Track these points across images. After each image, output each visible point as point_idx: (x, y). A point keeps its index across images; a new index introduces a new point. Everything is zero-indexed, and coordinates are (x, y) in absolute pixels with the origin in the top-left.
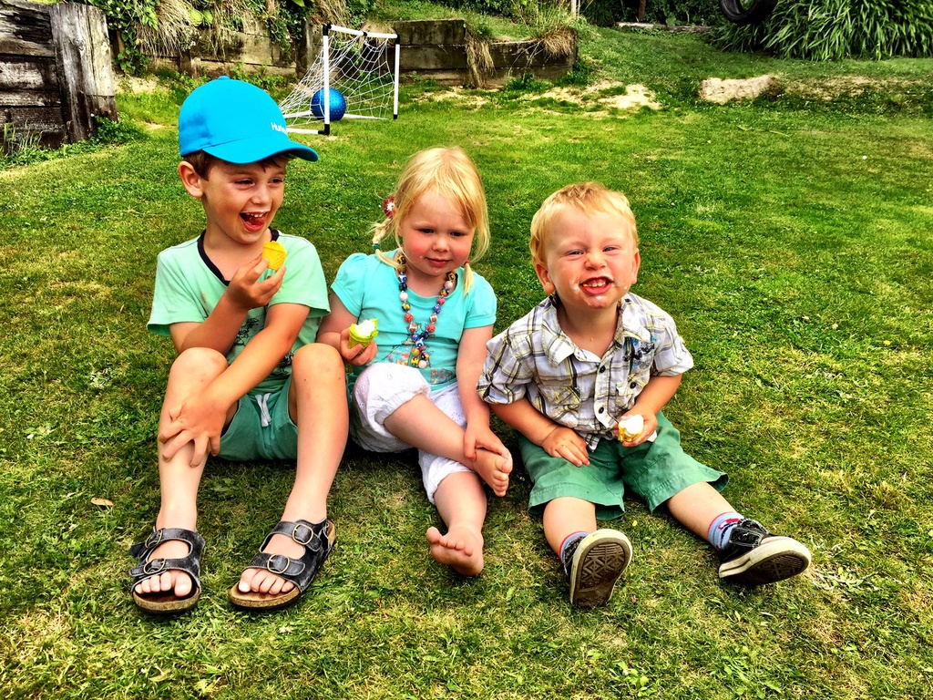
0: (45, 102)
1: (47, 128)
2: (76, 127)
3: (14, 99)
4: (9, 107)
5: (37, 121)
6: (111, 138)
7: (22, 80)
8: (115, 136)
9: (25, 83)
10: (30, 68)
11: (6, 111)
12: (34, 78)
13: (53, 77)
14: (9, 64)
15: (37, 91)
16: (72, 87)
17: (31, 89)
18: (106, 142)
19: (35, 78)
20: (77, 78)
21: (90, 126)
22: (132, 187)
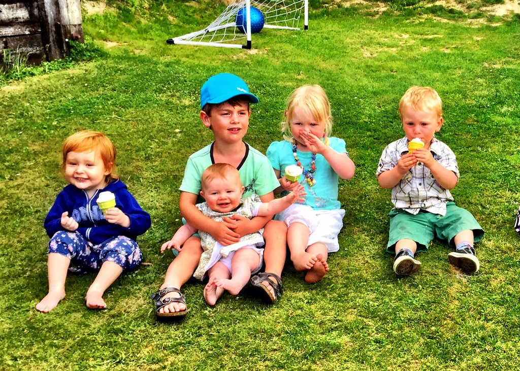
0: (30, 31)
1: (31, 50)
2: (53, 48)
3: (9, 31)
4: (6, 37)
5: (25, 46)
6: (81, 56)
7: (15, 16)
8: (85, 55)
9: (17, 19)
10: (21, 7)
11: (4, 40)
12: (22, 14)
13: (36, 11)
14: (6, 6)
15: (25, 23)
16: (50, 19)
17: (21, 22)
18: (77, 61)
19: (24, 14)
20: (55, 12)
21: (65, 48)
22: (109, 99)
